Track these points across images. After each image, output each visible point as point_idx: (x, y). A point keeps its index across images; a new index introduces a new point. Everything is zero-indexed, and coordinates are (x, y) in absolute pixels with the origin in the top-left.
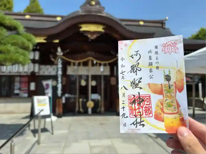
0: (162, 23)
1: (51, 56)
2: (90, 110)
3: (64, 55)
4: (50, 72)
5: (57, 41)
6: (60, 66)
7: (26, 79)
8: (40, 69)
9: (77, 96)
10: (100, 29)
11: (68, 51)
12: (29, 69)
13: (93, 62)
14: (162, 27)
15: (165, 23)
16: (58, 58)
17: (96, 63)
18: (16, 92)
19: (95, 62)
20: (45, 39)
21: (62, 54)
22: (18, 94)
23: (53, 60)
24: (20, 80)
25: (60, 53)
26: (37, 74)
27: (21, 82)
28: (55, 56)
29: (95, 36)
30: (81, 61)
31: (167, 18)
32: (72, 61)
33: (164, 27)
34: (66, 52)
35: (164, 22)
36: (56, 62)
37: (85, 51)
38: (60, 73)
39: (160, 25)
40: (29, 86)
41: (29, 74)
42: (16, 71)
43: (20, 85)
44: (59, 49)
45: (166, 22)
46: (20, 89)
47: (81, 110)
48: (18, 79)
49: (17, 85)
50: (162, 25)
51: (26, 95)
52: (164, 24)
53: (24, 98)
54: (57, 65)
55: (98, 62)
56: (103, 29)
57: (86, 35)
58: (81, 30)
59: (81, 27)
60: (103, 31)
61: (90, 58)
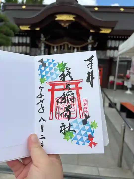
3: (46, 40)
5: (38, 29)
6: (43, 49)
11: (49, 37)
13: (68, 45)
16: (41, 42)
17: (71, 47)
19: (69, 46)
20: (29, 27)
21: (44, 39)
30: (59, 45)
32: (52, 45)
34: (47, 38)
36: (39, 46)
44: (42, 36)
56: (74, 18)
57: (60, 23)
58: (57, 19)
59: (56, 17)
60: (74, 20)
61: (66, 43)
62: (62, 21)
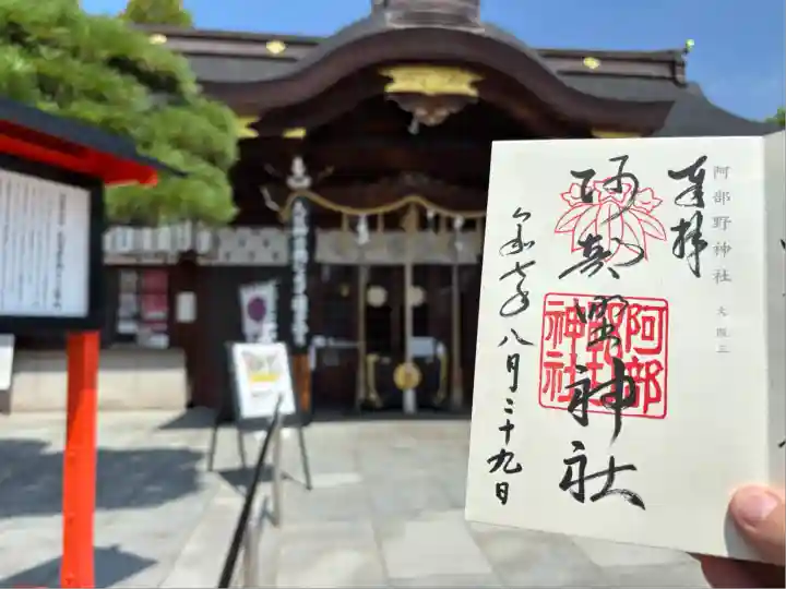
0: (673, 62)
1: (266, 193)
2: (410, 399)
3: (314, 188)
4: (252, 255)
5: (299, 133)
6: (301, 229)
7: (158, 281)
8: (216, 242)
9: (361, 344)
10: (459, 84)
11: (330, 170)
12: (173, 241)
13: (422, 212)
14: (673, 79)
15: (683, 65)
16: (291, 198)
17: (437, 217)
18: (126, 327)
19: (430, 214)
20: (252, 126)
21: (306, 182)
22: (130, 338)
23: (272, 205)
24: (138, 283)
25: (299, 180)
26: (202, 262)
27: (141, 292)
28: (283, 193)
29: (443, 113)
30: (380, 210)
31: (691, 43)
32: (346, 211)
33: (679, 76)
34: (321, 175)
35: (678, 59)
36: (284, 216)
37: (393, 173)
38: (301, 254)
39: (665, 71)
40: (172, 307)
41: (172, 261)
42: (128, 248)
43: (139, 303)
44: (298, 166)
45: (685, 58)
46: (138, 318)
47: (373, 396)
48: (128, 279)
49: (128, 303)
50: (673, 71)
51: (161, 341)
52: (678, 68)
53: (157, 351)
54: (290, 225)
55: (445, 213)
56: (474, 84)
57: (406, 107)
58: (391, 88)
59: (390, 80)
60: (473, 92)
61: (413, 199)
62: (417, 97)
